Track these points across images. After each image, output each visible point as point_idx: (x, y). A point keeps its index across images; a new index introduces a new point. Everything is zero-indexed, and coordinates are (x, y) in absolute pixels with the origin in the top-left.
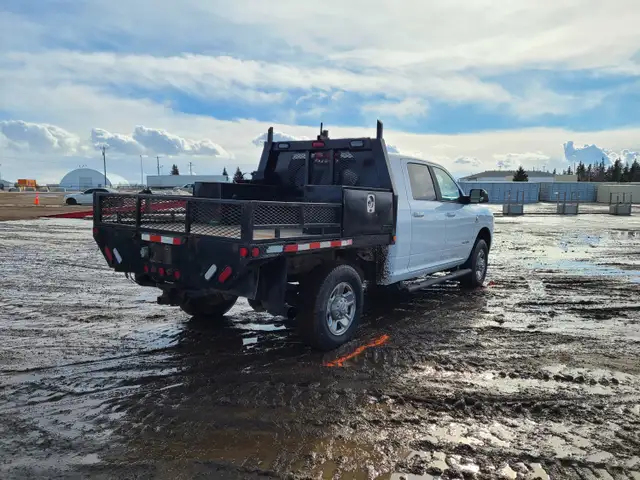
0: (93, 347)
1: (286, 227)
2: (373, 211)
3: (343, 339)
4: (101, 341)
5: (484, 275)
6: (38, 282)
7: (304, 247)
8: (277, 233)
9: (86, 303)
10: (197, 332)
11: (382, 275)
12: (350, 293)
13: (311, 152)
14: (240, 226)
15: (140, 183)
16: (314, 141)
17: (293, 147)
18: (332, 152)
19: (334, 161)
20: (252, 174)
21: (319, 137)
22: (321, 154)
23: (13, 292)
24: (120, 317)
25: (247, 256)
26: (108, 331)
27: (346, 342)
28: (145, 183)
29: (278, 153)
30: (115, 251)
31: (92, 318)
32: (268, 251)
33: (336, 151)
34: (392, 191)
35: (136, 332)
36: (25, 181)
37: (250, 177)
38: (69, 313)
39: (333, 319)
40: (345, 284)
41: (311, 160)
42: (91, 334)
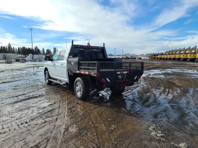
30: (107, 79)
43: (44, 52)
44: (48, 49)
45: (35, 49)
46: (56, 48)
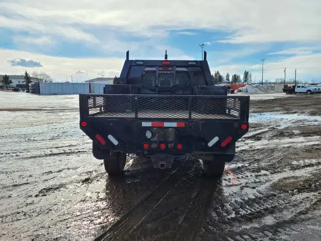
18: (175, 67)
30: (110, 136)
43: (228, 79)
44: (235, 75)
45: (216, 75)
46: (248, 72)
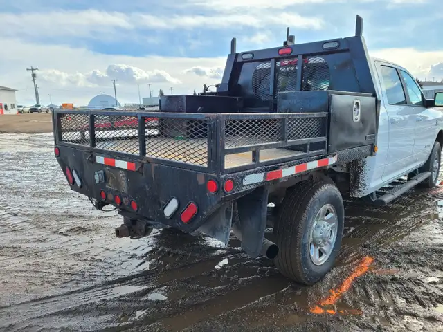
0: (59, 273)
1: (267, 147)
2: (359, 120)
3: (325, 268)
4: (71, 262)
5: (437, 177)
6: (42, 187)
7: (288, 172)
8: (255, 155)
9: (73, 211)
10: (167, 250)
11: (357, 187)
12: (331, 215)
13: (277, 60)
14: (206, 140)
15: (138, 103)
16: (279, 49)
17: (257, 57)
18: (300, 57)
19: (302, 67)
20: (217, 86)
21: (285, 43)
22: (286, 62)
23: (18, 198)
24: (96, 229)
25: (217, 191)
26: (81, 249)
27: (329, 271)
28: (142, 103)
29: (241, 64)
30: (74, 172)
31: (71, 230)
32: (245, 183)
33: (304, 56)
34: (374, 95)
35: (107, 249)
36: (66, 104)
37: (214, 90)
38: (54, 223)
39: (315, 246)
40: (327, 206)
41: (276, 70)
42: (64, 253)
